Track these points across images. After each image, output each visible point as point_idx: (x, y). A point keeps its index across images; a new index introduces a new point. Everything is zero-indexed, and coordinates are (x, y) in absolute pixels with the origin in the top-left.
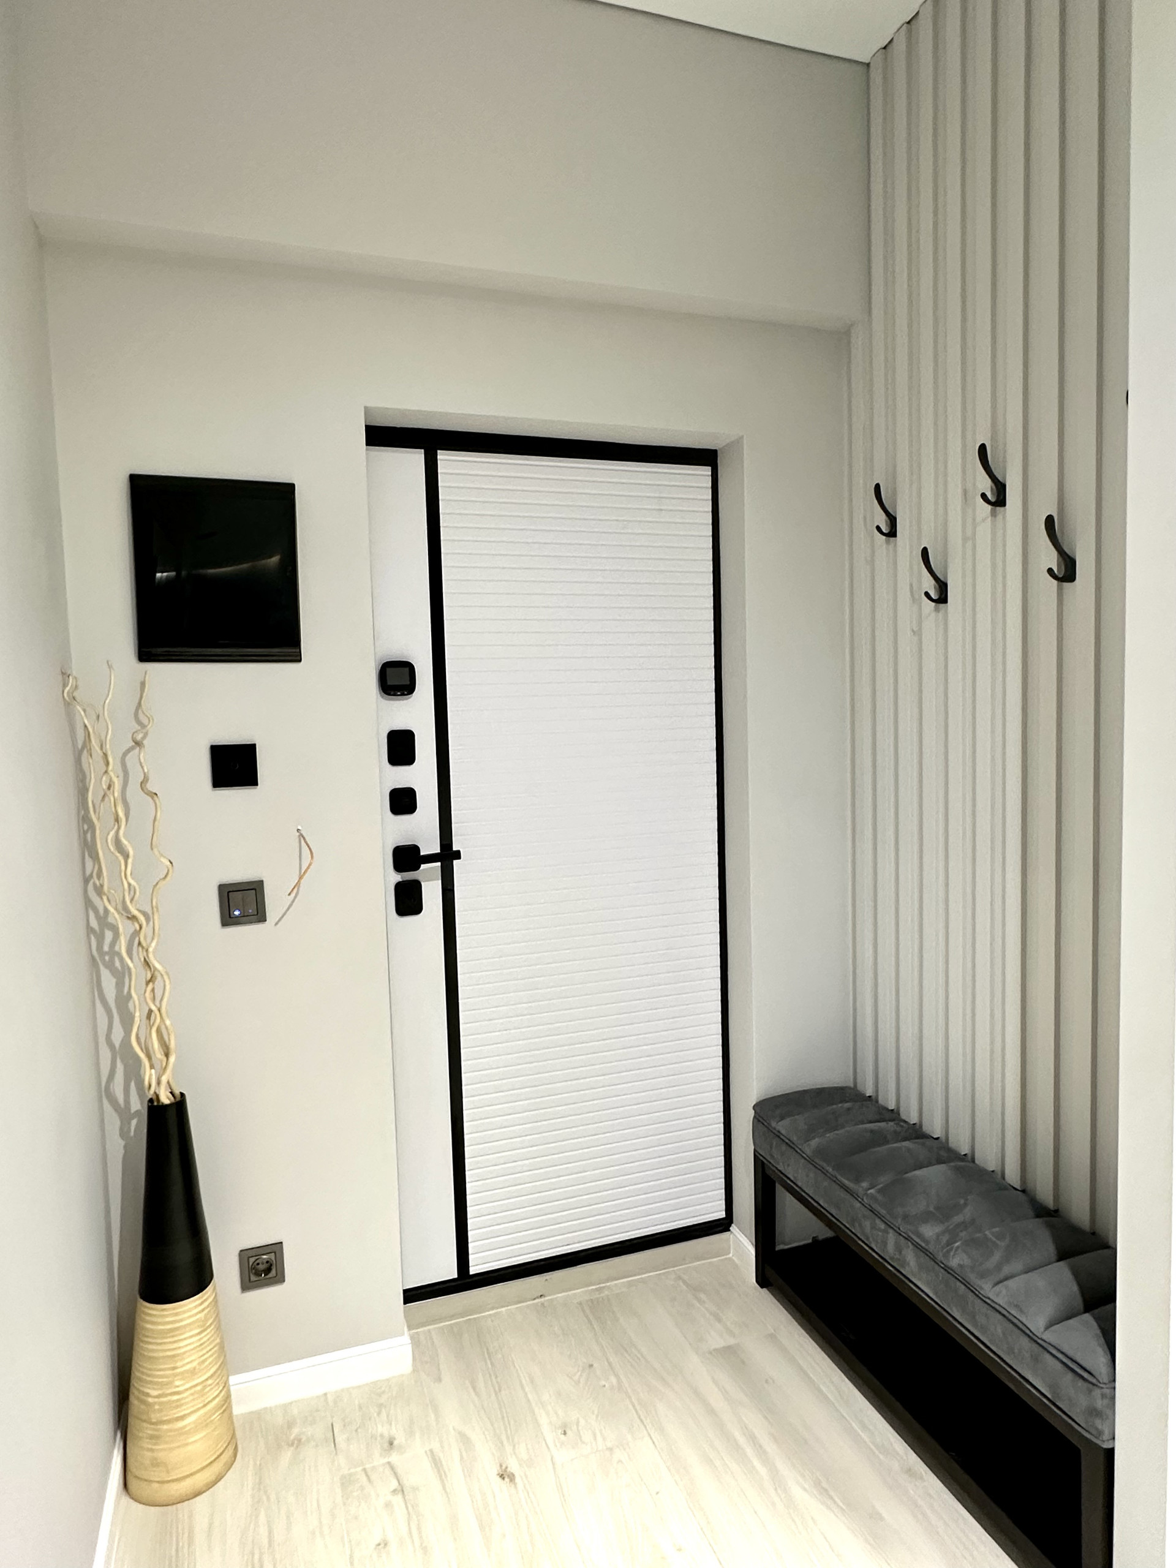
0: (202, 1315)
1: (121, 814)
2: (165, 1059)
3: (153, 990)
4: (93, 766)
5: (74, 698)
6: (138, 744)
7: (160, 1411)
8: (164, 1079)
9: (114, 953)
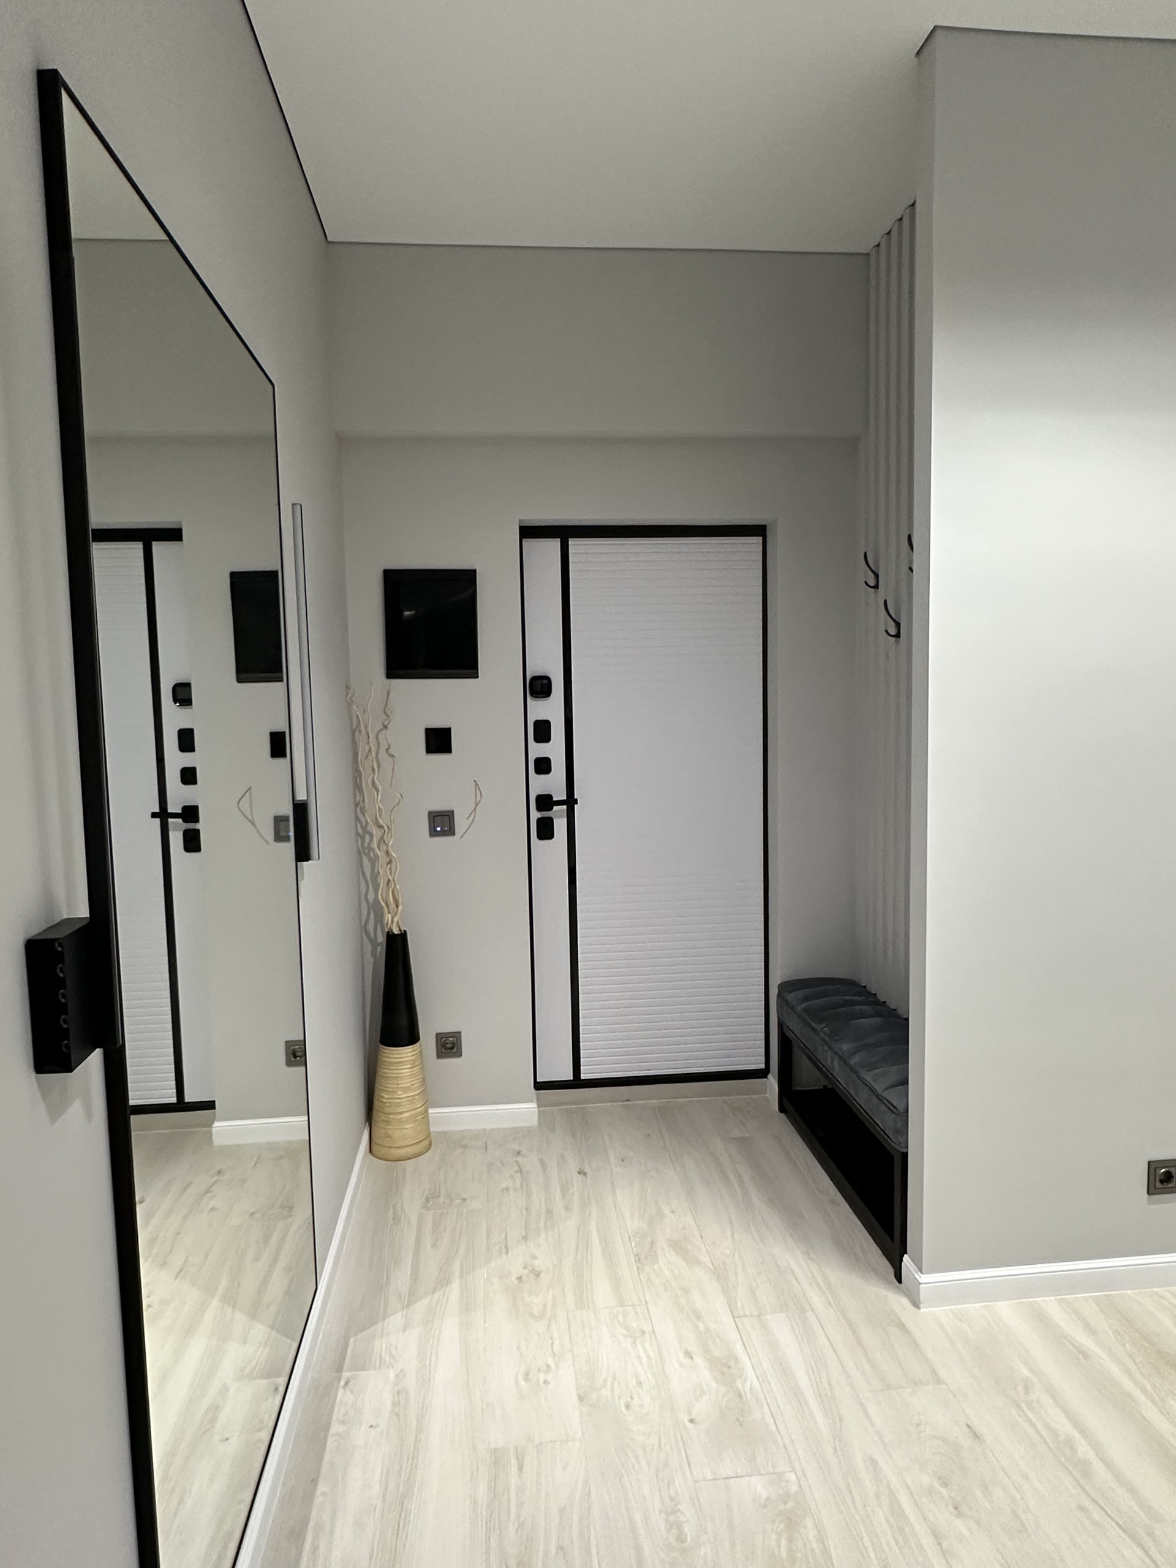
0: (413, 1058)
1: (376, 767)
2: (396, 909)
3: (390, 869)
4: (361, 739)
5: (352, 701)
6: (385, 727)
7: (389, 1107)
8: (395, 919)
9: (371, 849)
